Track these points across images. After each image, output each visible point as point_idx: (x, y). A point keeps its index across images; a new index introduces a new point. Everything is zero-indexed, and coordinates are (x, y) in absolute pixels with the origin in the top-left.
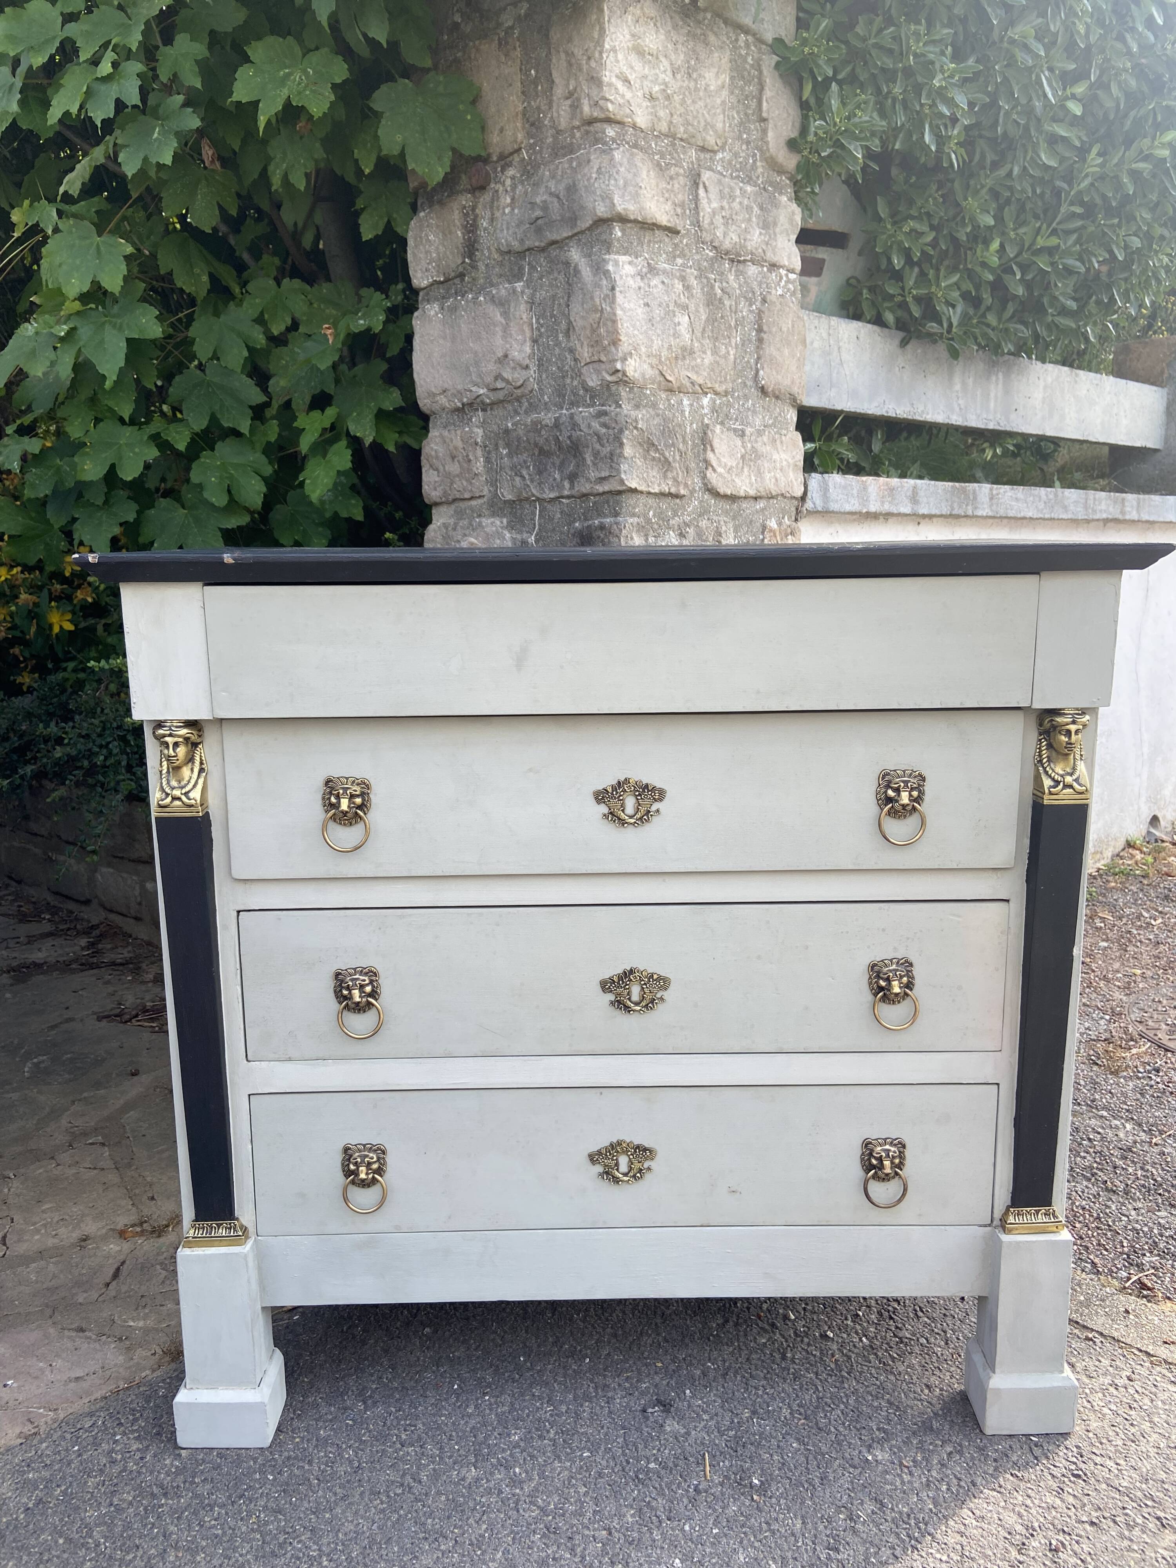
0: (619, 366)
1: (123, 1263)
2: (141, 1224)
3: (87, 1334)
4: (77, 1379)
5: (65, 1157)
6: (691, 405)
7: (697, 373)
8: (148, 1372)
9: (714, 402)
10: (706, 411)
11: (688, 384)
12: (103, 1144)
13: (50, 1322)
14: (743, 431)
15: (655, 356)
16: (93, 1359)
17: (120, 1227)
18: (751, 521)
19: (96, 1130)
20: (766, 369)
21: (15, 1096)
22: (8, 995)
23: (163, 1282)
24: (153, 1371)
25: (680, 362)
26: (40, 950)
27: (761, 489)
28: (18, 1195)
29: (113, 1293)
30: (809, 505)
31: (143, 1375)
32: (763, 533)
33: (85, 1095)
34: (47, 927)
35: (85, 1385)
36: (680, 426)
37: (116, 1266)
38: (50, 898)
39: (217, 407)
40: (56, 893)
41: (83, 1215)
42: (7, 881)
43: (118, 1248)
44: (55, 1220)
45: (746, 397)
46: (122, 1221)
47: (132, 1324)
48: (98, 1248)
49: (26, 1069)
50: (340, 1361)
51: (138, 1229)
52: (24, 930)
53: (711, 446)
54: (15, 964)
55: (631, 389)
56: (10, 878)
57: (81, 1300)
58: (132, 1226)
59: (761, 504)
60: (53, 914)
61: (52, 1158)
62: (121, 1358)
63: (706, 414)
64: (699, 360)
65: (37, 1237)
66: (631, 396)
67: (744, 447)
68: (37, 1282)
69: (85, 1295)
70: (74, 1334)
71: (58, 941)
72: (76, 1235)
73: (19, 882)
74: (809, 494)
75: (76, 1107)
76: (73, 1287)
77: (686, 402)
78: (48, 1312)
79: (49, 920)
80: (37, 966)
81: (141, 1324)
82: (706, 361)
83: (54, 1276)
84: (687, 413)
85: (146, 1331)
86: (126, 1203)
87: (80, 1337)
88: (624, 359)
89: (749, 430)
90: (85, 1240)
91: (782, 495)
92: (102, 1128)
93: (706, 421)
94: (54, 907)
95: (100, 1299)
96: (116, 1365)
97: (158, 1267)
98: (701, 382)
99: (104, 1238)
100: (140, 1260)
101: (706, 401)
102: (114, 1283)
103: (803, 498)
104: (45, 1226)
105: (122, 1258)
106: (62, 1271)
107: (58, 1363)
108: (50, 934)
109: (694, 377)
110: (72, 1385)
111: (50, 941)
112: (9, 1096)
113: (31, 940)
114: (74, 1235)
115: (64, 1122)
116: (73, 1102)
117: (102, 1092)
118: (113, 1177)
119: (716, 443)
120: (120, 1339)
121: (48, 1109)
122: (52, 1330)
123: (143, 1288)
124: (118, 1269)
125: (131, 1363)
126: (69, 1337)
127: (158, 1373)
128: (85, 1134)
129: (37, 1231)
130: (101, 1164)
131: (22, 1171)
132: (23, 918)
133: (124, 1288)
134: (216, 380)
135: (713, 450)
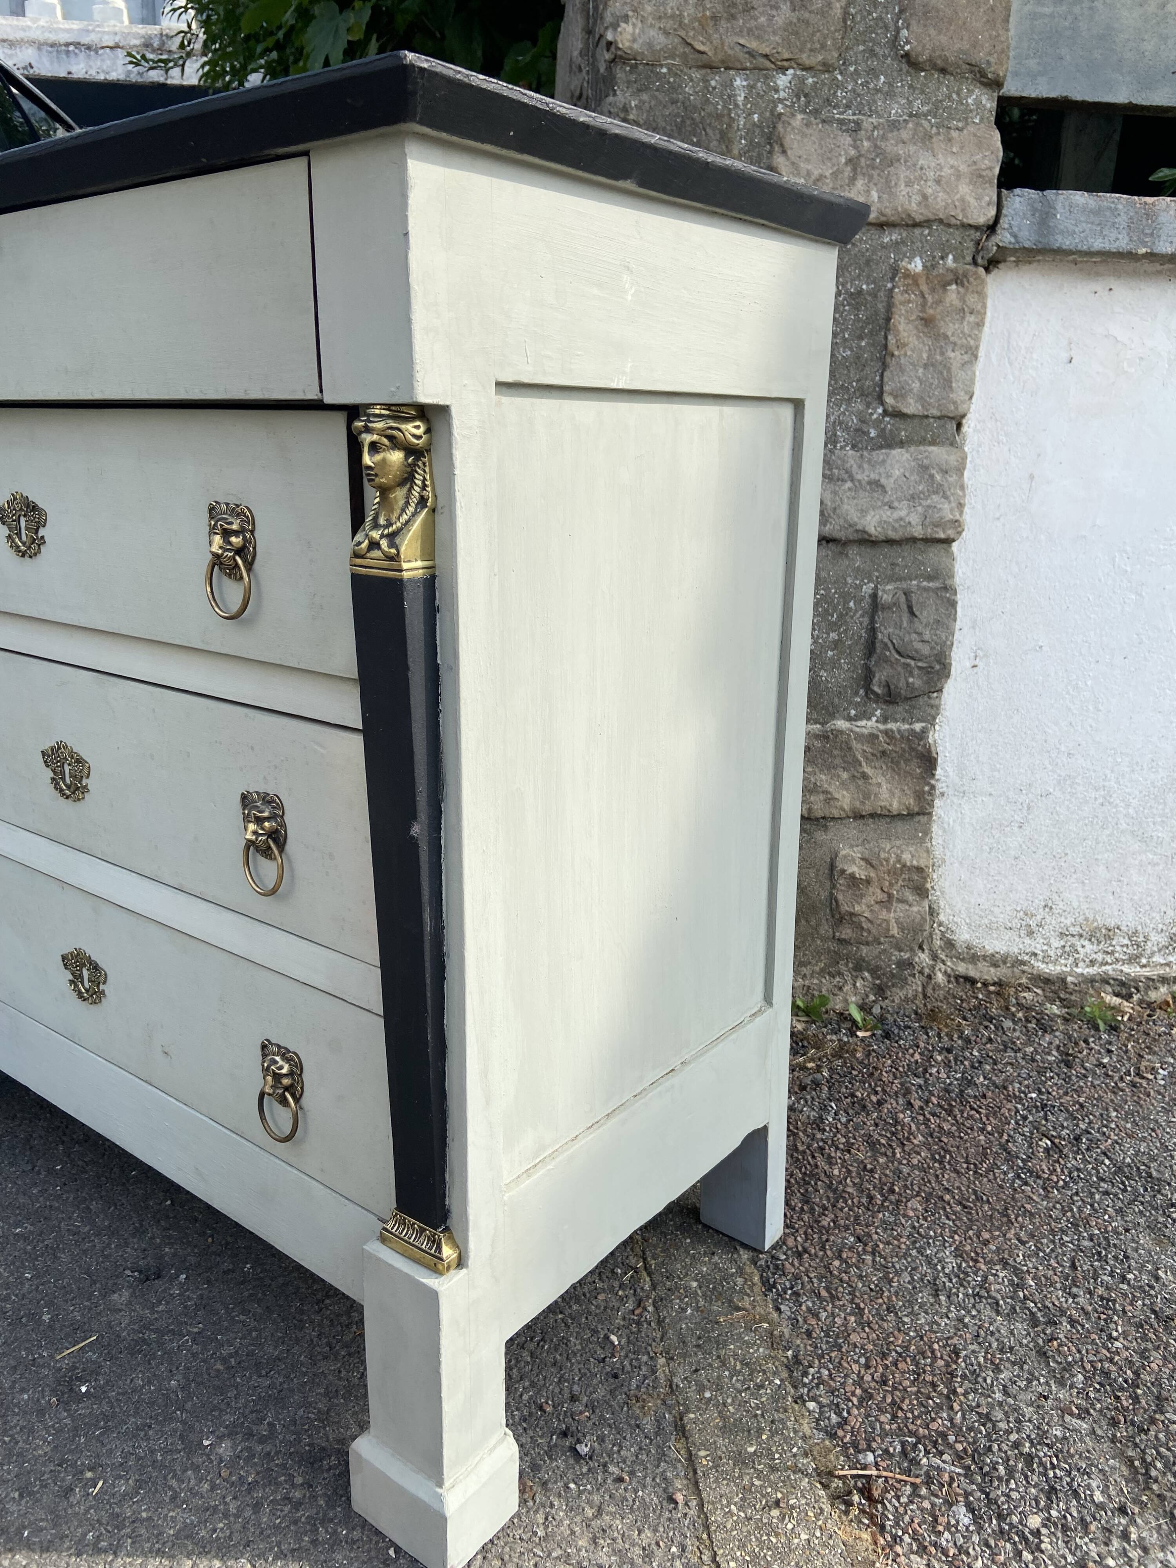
0: (610, 36)
6: (751, 87)
7: (758, 38)
9: (802, 80)
10: (782, 95)
11: (741, 56)
14: (858, 123)
15: (673, 17)
18: (868, 262)
20: (914, 26)
25: (724, 23)
27: (888, 212)
30: (1003, 237)
32: (892, 279)
36: (719, 117)
45: (873, 73)
53: (782, 145)
55: (634, 67)
59: (893, 236)
63: (780, 101)
64: (763, 19)
66: (633, 77)
67: (855, 147)
74: (1004, 222)
77: (738, 82)
82: (779, 21)
84: (740, 99)
88: (615, 26)
89: (868, 122)
91: (941, 221)
93: (780, 109)
98: (767, 51)
101: (782, 81)
103: (992, 228)
109: (753, 45)
119: (791, 139)
135: (784, 152)
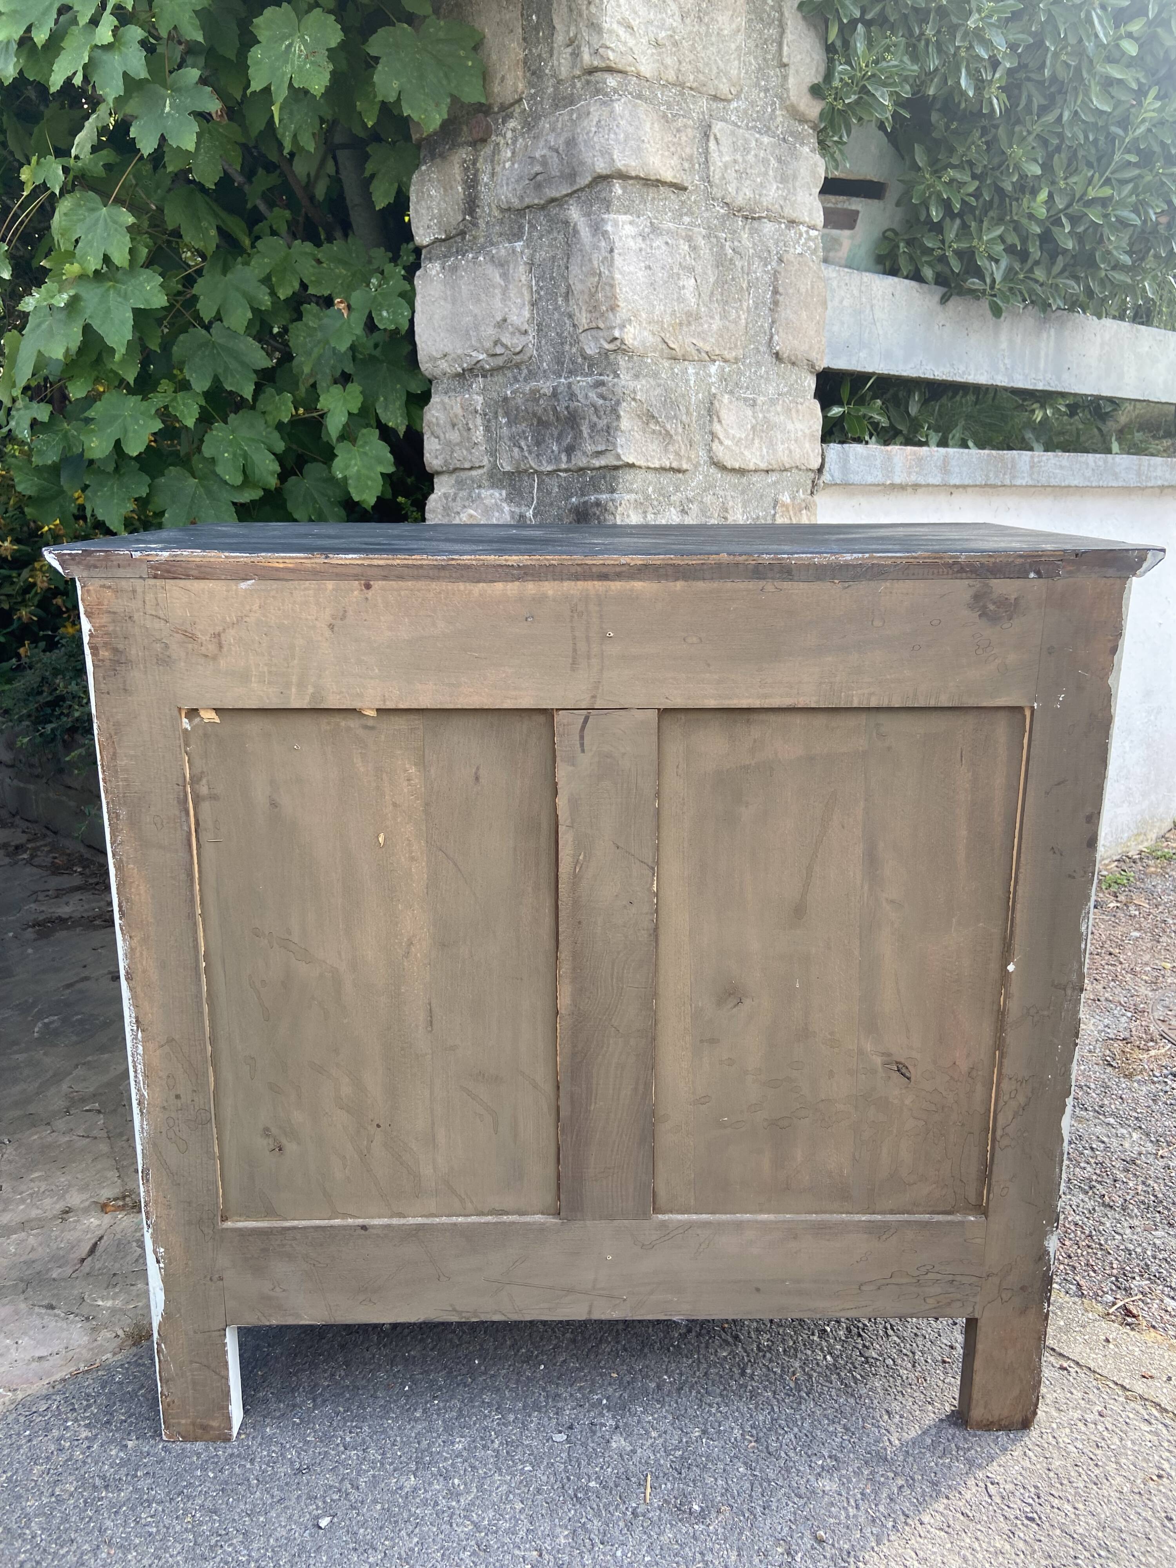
0: (617, 334)
1: (101, 1238)
2: (124, 1198)
3: (56, 1311)
4: (40, 1358)
5: (60, 1124)
6: (697, 374)
7: (704, 339)
8: (109, 1355)
9: (723, 369)
10: (714, 380)
11: (694, 352)
12: (99, 1112)
13: (22, 1297)
14: (754, 401)
15: (657, 322)
16: (59, 1338)
17: (103, 1200)
18: (761, 496)
19: (94, 1096)
20: (781, 334)
21: (21, 1057)
22: (30, 951)
23: (137, 1260)
24: (115, 1354)
25: (685, 328)
26: (67, 904)
27: (773, 462)
28: (10, 1162)
29: (87, 1270)
30: (826, 477)
31: (104, 1358)
32: (774, 508)
33: (90, 1058)
34: (77, 880)
35: (46, 1365)
36: (683, 396)
37: (93, 1241)
38: (83, 850)
39: (220, 371)
40: (89, 846)
41: (70, 1186)
42: (44, 831)
43: (97, 1222)
44: (42, 1190)
45: (759, 364)
46: (106, 1193)
47: (100, 1303)
48: (78, 1221)
49: (36, 1029)
50: (296, 1355)
51: (121, 1203)
52: (55, 882)
53: (718, 417)
54: (41, 918)
55: (631, 357)
56: (48, 828)
57: (54, 1276)
58: (115, 1200)
59: (773, 478)
60: (84, 868)
61: (48, 1124)
62: (86, 1338)
63: (713, 383)
64: (706, 326)
65: (22, 1207)
66: (630, 365)
67: (754, 417)
68: (15, 1254)
69: (60, 1270)
70: (43, 1311)
71: (86, 896)
72: (60, 1206)
73: (55, 833)
74: (827, 466)
75: (79, 1071)
76: (49, 1261)
77: (691, 371)
78: (22, 1285)
79: (81, 874)
80: (62, 922)
81: (109, 1303)
82: (715, 327)
83: (33, 1249)
84: (692, 382)
85: (114, 1311)
86: (113, 1174)
87: (49, 1315)
88: (622, 327)
89: (761, 399)
90: (67, 1212)
91: (797, 467)
92: (101, 1094)
93: (713, 390)
94: (87, 859)
95: (74, 1275)
96: (79, 1346)
97: (134, 1244)
98: (708, 349)
99: (86, 1211)
100: (118, 1236)
101: (713, 369)
102: (90, 1259)
103: (820, 470)
104: (31, 1195)
105: (99, 1233)
106: (41, 1245)
107: (24, 1341)
108: (78, 889)
109: (700, 344)
110: (34, 1365)
111: (78, 896)
112: (17, 1056)
113: (60, 893)
114: (58, 1206)
115: (64, 1087)
116: (77, 1066)
117: (106, 1056)
118: (104, 1147)
119: (723, 414)
120: (87, 1319)
121: (51, 1073)
122: (23, 1306)
123: (117, 1265)
124: (95, 1245)
125: (95, 1344)
126: (38, 1314)
127: (119, 1357)
128: (83, 1100)
129: (23, 1201)
130: (95, 1133)
131: (17, 1136)
132: (56, 870)
133: (98, 1265)
134: (221, 341)
135: (720, 421)
